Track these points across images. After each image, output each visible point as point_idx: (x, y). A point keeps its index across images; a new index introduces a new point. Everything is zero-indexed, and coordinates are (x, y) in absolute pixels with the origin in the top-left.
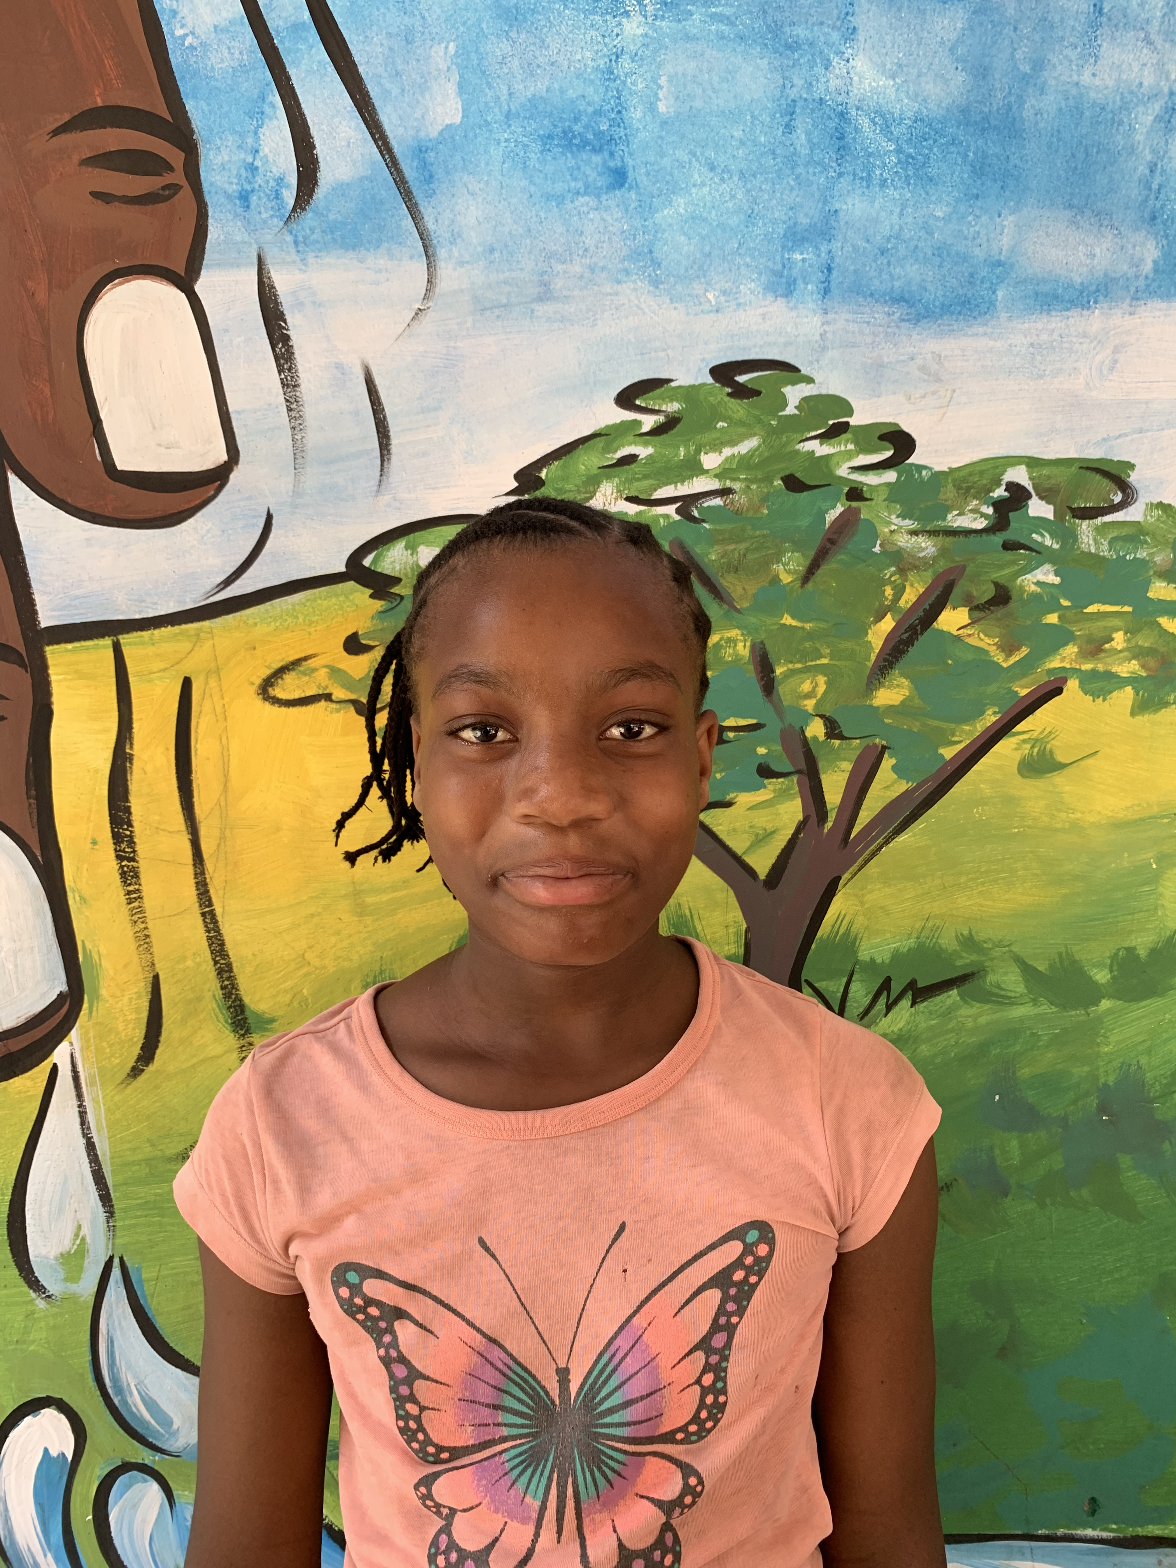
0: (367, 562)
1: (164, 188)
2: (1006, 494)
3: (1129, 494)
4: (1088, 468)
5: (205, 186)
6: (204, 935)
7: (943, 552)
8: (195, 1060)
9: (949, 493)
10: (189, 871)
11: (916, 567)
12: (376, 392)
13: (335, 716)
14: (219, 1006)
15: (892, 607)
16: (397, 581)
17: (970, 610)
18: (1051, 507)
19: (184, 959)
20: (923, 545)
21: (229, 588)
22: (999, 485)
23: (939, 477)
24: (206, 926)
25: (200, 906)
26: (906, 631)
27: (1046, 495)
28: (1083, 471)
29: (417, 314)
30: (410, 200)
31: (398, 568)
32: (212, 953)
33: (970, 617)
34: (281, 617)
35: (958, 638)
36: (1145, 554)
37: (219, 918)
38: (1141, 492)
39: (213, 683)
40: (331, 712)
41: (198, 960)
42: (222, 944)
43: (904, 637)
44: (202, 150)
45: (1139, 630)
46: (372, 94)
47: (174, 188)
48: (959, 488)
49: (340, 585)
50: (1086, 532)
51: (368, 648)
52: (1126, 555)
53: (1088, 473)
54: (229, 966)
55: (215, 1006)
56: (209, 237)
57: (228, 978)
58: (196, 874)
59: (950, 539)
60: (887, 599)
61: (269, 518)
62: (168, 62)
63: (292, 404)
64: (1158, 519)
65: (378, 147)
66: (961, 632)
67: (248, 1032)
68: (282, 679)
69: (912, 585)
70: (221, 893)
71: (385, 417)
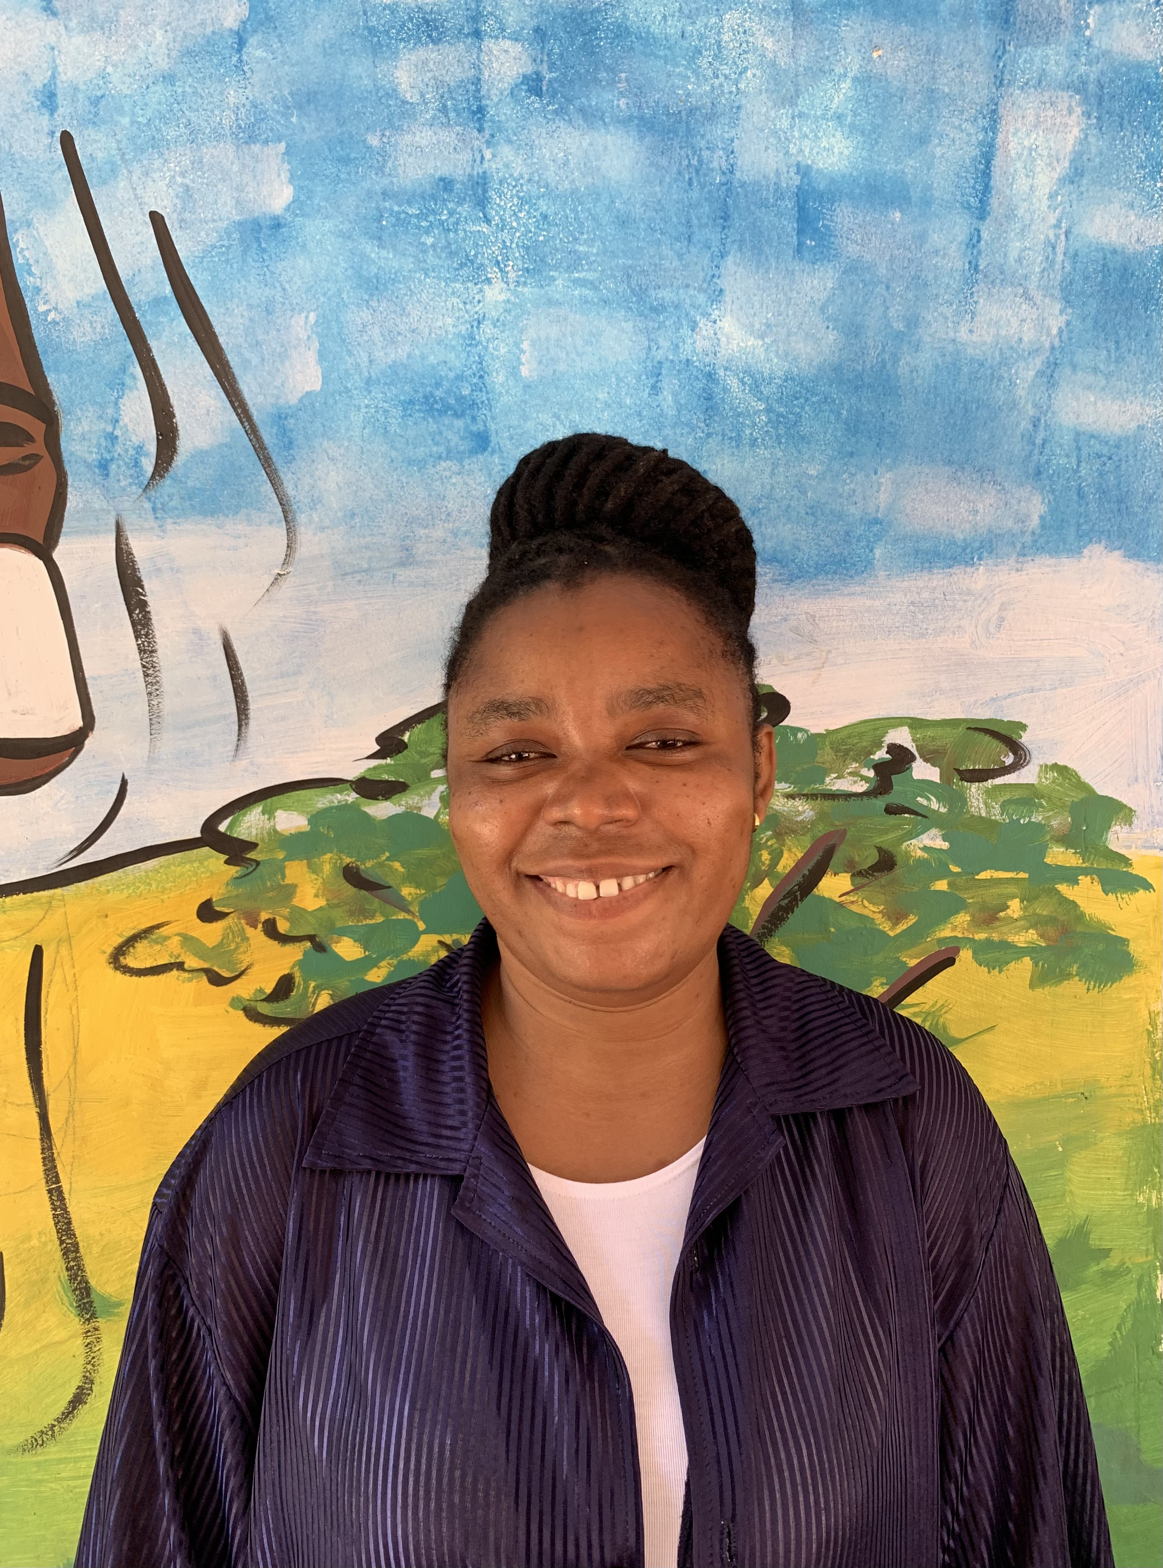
0: (222, 827)
1: (25, 458)
2: (888, 756)
3: (1021, 755)
4: (976, 729)
5: (65, 456)
6: (50, 1214)
7: (822, 816)
8: (38, 1346)
9: (826, 755)
10: (37, 1145)
11: (794, 832)
12: (234, 657)
13: (188, 985)
14: (63, 1288)
15: (770, 872)
16: (253, 846)
17: (853, 875)
18: (937, 770)
19: (29, 1238)
20: (800, 808)
21: (82, 855)
22: (879, 746)
23: (815, 740)
24: (52, 1204)
25: (47, 1182)
26: (785, 898)
27: (930, 757)
28: (971, 732)
29: (276, 579)
30: (270, 466)
31: (254, 833)
32: (58, 1232)
33: (853, 884)
34: (134, 884)
35: (841, 905)
36: (1040, 818)
37: (66, 1196)
38: (1034, 754)
39: (64, 951)
40: (183, 982)
41: (43, 1239)
42: (69, 1223)
43: (783, 903)
44: (63, 420)
45: (1037, 898)
46: (232, 364)
47: (35, 458)
48: (837, 750)
49: (195, 851)
50: (976, 795)
51: (222, 916)
52: (1019, 820)
53: (976, 734)
54: (76, 1245)
55: (60, 1288)
56: (68, 505)
57: (74, 1259)
58: (43, 1149)
59: (828, 803)
60: (764, 864)
61: (124, 783)
62: (30, 337)
63: (149, 669)
64: (1053, 782)
65: (238, 414)
66: (843, 898)
67: (93, 1316)
68: (134, 947)
69: (790, 850)
70: (68, 1168)
71: (243, 682)
